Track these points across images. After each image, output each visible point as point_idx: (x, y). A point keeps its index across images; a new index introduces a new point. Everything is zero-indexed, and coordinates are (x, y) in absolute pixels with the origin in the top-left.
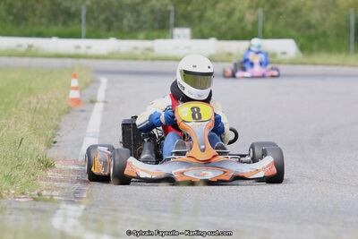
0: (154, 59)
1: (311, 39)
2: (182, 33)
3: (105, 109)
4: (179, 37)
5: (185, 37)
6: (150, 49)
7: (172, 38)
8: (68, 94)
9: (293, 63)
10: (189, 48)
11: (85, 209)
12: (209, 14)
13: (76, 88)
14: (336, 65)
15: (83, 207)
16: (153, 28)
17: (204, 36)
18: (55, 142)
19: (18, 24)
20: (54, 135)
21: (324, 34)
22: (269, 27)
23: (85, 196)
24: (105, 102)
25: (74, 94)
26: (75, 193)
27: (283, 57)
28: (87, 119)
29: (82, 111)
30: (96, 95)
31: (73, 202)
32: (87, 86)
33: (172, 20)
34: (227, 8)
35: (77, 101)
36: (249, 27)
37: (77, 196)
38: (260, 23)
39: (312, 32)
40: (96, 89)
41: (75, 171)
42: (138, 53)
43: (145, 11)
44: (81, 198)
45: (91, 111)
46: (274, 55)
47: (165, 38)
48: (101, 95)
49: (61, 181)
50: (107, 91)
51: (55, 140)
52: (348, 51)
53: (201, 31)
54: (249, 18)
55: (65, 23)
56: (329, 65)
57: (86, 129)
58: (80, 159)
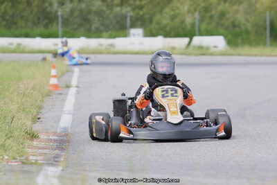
0: (115, 53)
1: (236, 36)
2: (136, 33)
3: (78, 92)
4: (134, 35)
5: (139, 35)
6: (112, 45)
7: (126, 36)
8: (48, 82)
9: (222, 54)
10: (142, 44)
11: (63, 170)
12: (158, 17)
13: (55, 76)
14: (256, 55)
15: (61, 168)
16: (117, 30)
17: (153, 35)
18: (39, 119)
19: (10, 28)
20: (38, 113)
21: (247, 32)
22: (203, 27)
23: (62, 160)
24: (77, 87)
25: (53, 81)
26: (55, 157)
27: (215, 50)
28: (64, 100)
29: (61, 94)
30: (70, 82)
31: (52, 165)
32: (63, 74)
33: (128, 23)
34: (172, 13)
35: (56, 86)
36: (189, 27)
37: (56, 159)
38: (197, 24)
39: (237, 30)
40: (71, 76)
41: (54, 140)
42: (103, 48)
44: (59, 161)
45: (67, 94)
46: (208, 48)
48: (74, 81)
49: (44, 148)
50: (79, 78)
51: (39, 116)
52: (265, 44)
53: (151, 31)
54: (189, 20)
55: (46, 26)
56: (250, 55)
57: (63, 108)
58: (59, 131)
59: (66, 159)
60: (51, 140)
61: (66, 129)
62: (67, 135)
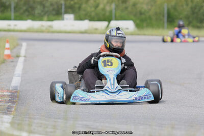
0: (53, 32)
1: (142, 21)
2: (69, 18)
3: (25, 61)
4: (67, 19)
6: (50, 26)
7: (63, 19)
8: (4, 52)
9: (132, 34)
10: (73, 25)
11: (13, 118)
12: (84, 6)
13: (8, 49)
14: (157, 35)
15: (12, 116)
16: (54, 15)
17: (81, 19)
21: (150, 18)
22: (118, 15)
23: (13, 110)
24: (25, 57)
25: (7, 52)
26: (8, 108)
27: (127, 31)
28: (15, 66)
29: (12, 62)
30: (20, 53)
31: (6, 114)
32: (15, 47)
33: (63, 10)
35: (9, 56)
36: (107, 14)
37: (9, 110)
38: (114, 11)
39: (143, 16)
40: (20, 49)
41: (7, 95)
42: (44, 29)
43: (48, 4)
44: (11, 111)
45: (17, 62)
47: (59, 20)
48: (23, 52)
50: (26, 50)
52: (163, 27)
53: (79, 16)
54: (108, 8)
55: (2, 11)
56: (152, 35)
57: (14, 72)
58: (11, 89)
59: (16, 110)
60: (5, 95)
61: (16, 87)
62: (16, 92)
